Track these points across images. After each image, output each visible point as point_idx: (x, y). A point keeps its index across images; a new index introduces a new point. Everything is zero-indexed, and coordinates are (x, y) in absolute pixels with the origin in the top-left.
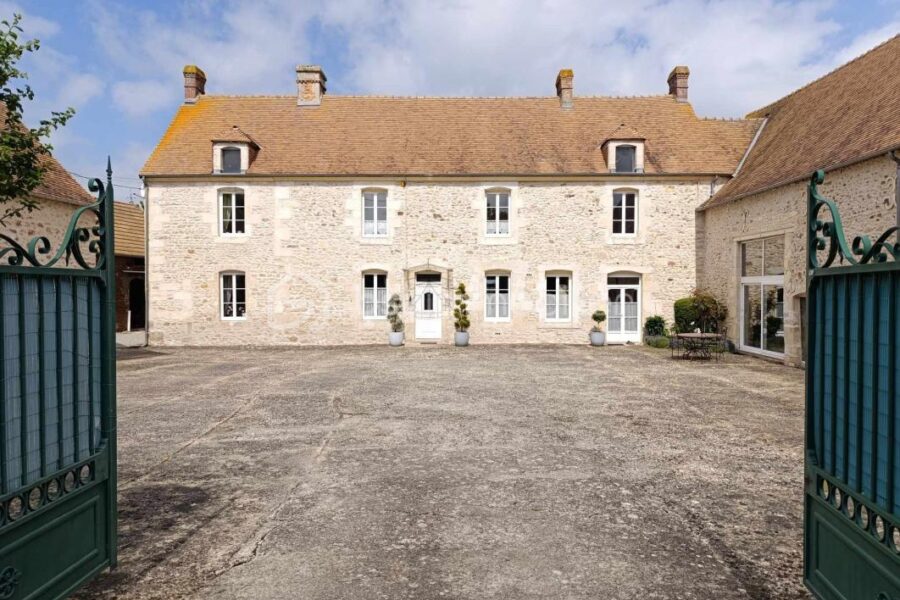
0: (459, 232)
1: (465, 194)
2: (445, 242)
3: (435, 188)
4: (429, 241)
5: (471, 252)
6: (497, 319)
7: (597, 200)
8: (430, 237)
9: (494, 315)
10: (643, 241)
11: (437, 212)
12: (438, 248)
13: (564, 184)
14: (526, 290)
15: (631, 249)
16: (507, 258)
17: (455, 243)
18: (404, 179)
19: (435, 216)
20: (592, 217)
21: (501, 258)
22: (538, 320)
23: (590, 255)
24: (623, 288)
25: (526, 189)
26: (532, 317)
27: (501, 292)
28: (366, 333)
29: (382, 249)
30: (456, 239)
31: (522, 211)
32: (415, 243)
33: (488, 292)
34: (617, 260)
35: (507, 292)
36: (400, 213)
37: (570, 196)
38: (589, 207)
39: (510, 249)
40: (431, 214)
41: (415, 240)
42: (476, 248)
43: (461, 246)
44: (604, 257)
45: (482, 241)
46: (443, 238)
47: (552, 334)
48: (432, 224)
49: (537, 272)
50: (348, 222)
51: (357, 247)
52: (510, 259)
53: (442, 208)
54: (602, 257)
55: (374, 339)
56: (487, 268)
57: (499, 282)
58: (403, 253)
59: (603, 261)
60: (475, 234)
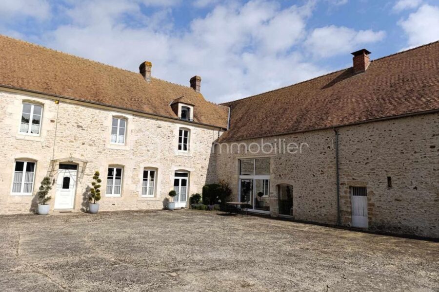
0: (93, 139)
1: (100, 116)
2: (83, 144)
3: (81, 108)
4: (72, 142)
5: (101, 152)
6: (113, 195)
7: (172, 131)
8: (73, 140)
9: (111, 193)
10: (191, 155)
11: (80, 124)
12: (79, 147)
13: (157, 119)
14: (132, 177)
15: (186, 159)
16: (123, 158)
17: (90, 145)
18: (58, 98)
19: (78, 126)
20: (169, 140)
21: (119, 157)
22: (138, 196)
23: (167, 160)
24: (180, 178)
25: (137, 118)
26: (134, 194)
27: (116, 178)
28: (13, 206)
29: (35, 144)
30: (91, 143)
31: (133, 131)
32: (61, 142)
33: (108, 178)
34: (179, 164)
35: (120, 178)
36: (52, 121)
37: (159, 127)
38: (168, 135)
39: (125, 153)
40: (75, 125)
41: (61, 140)
42: (104, 150)
43: (95, 148)
44: (174, 162)
45: (108, 146)
46: (82, 141)
47: (145, 204)
48: (75, 131)
49: (140, 167)
50: (7, 121)
51: (13, 140)
52: (125, 158)
53: (83, 122)
54: (173, 161)
55: (20, 210)
56: (110, 163)
57: (116, 172)
58: (52, 148)
59: (173, 164)
60: (104, 141)
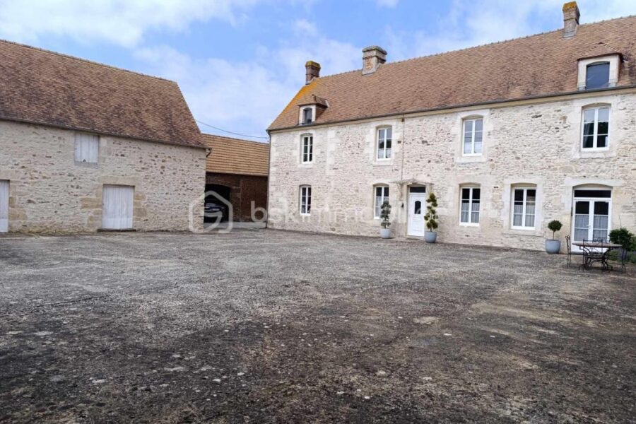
0: (440, 154)
1: (446, 123)
2: (429, 162)
3: (425, 120)
4: (418, 161)
5: (448, 169)
6: (470, 224)
7: (565, 118)
8: (419, 159)
9: (467, 221)
10: (614, 154)
11: (425, 139)
12: (424, 167)
13: (532, 105)
14: (492, 200)
15: (599, 163)
16: (477, 173)
17: (437, 162)
18: (402, 115)
19: (423, 142)
20: (558, 134)
21: (472, 173)
22: (502, 227)
23: (555, 169)
24: (592, 201)
25: (497, 112)
26: (495, 223)
27: (473, 202)
28: (374, 229)
29: (387, 169)
30: (437, 159)
31: (492, 133)
32: (408, 163)
33: (463, 202)
34: (584, 174)
35: (478, 202)
36: (399, 142)
37: (537, 117)
38: (557, 125)
39: (480, 166)
40: (420, 141)
41: (408, 161)
42: (453, 166)
43: (442, 164)
44: (571, 171)
45: (458, 160)
46: (428, 159)
47: (516, 240)
48: (421, 148)
49: (503, 185)
50: (366, 151)
51: (371, 168)
52: (480, 174)
53: (428, 136)
54: (567, 170)
55: (378, 233)
56: (461, 182)
57: (471, 194)
58: (400, 171)
59: (569, 174)
60: (453, 155)
